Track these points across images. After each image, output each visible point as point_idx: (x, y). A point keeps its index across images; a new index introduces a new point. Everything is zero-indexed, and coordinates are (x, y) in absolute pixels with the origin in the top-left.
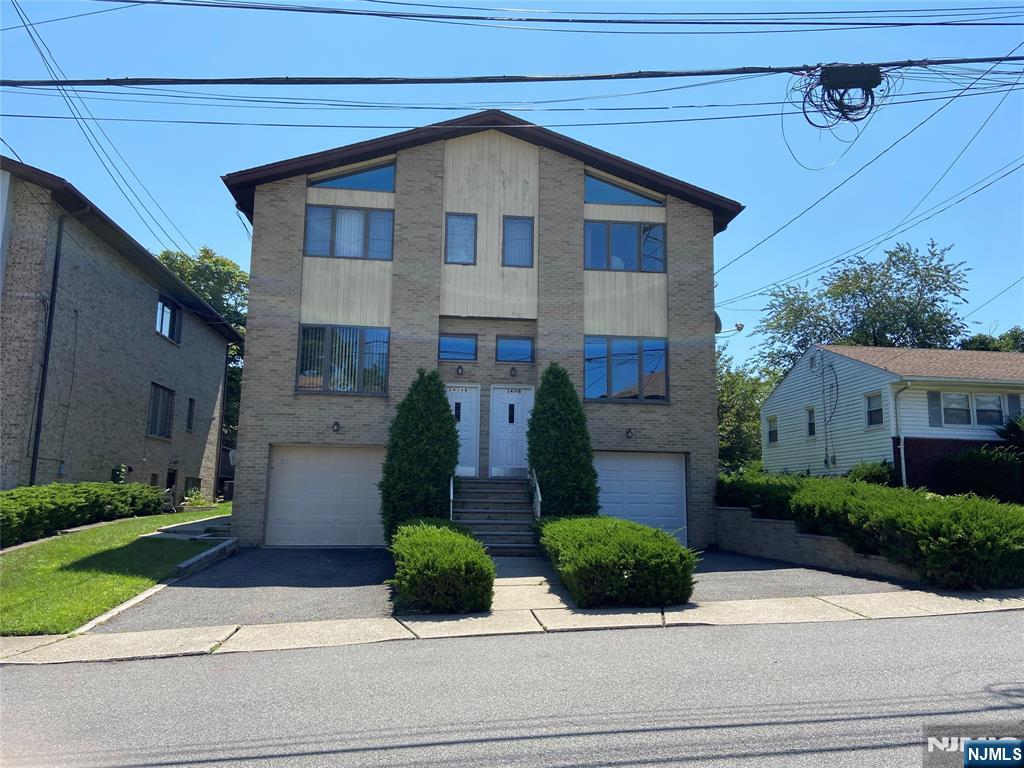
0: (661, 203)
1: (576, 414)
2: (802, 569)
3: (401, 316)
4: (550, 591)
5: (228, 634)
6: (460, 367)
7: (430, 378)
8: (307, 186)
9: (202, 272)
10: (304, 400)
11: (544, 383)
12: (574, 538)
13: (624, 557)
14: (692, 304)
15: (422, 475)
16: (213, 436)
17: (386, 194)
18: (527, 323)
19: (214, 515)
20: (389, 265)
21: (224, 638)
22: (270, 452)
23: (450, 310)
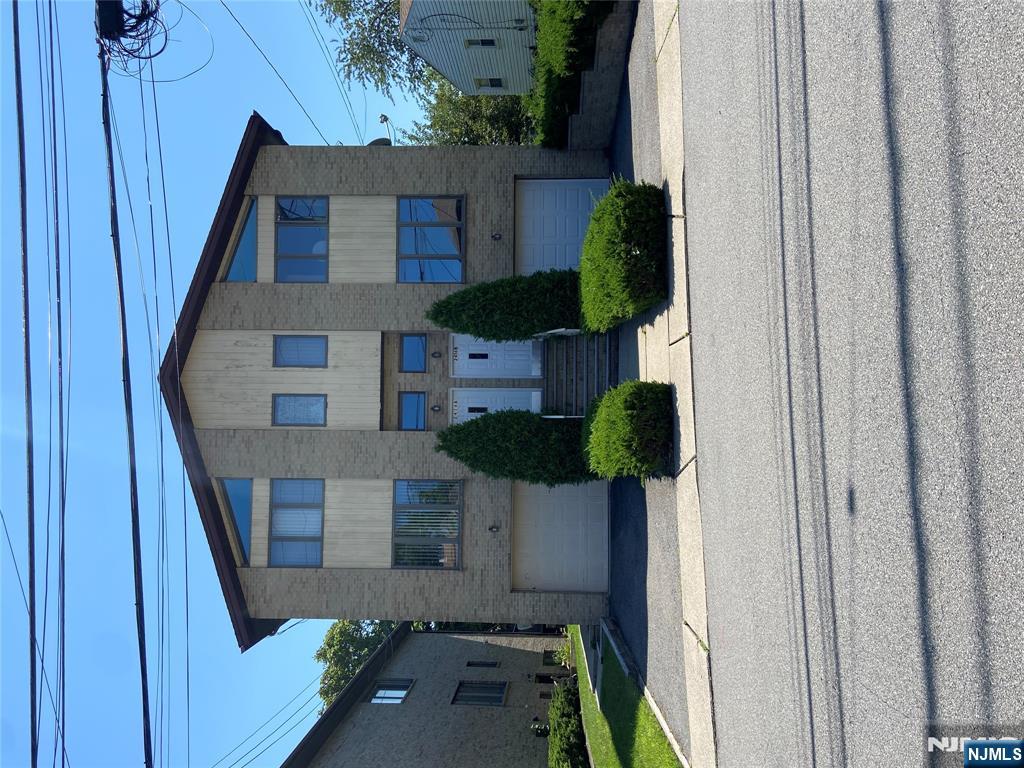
0: (253, 201)
1: (478, 294)
2: (629, 66)
3: (381, 468)
4: (652, 324)
5: (691, 634)
6: (432, 409)
7: (444, 440)
8: (249, 566)
9: (341, 659)
10: (467, 561)
11: (447, 326)
12: (601, 302)
13: (619, 254)
14: (361, 169)
15: (541, 446)
16: (503, 641)
17: (254, 488)
18: (386, 340)
19: (578, 640)
20: (327, 482)
21: (694, 638)
22: (518, 591)
23: (374, 420)
